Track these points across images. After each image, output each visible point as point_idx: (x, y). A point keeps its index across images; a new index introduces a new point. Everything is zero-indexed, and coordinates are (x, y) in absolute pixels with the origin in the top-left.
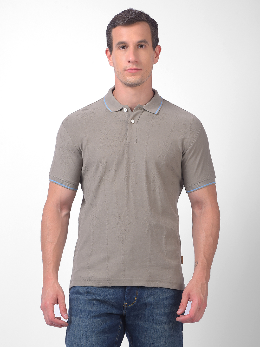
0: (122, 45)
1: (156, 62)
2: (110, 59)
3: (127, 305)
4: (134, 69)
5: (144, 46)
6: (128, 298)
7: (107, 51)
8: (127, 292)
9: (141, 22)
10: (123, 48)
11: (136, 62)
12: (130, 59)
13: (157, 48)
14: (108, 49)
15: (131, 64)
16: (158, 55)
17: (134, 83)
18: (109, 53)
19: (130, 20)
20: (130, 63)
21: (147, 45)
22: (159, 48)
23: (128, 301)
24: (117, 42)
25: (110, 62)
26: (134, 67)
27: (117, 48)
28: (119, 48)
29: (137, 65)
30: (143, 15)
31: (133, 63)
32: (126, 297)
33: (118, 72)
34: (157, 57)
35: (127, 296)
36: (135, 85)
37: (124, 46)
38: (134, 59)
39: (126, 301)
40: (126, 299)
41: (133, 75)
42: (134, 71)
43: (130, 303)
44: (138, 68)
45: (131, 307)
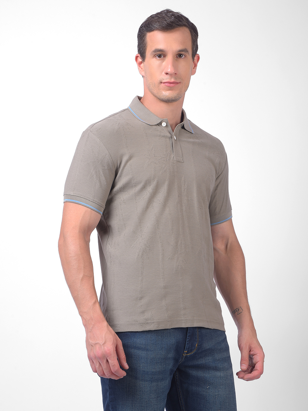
0: (159, 53)
1: (193, 73)
2: (140, 67)
3: (187, 353)
4: (172, 82)
5: (183, 56)
6: (189, 346)
7: (137, 57)
8: (188, 339)
9: (182, 27)
10: (160, 56)
11: (175, 74)
12: (169, 70)
13: (196, 58)
14: (139, 55)
15: (168, 77)
16: (195, 66)
17: (171, 99)
18: (140, 60)
19: (170, 24)
20: (168, 75)
21: (187, 54)
22: (197, 57)
23: (188, 348)
24: (153, 49)
25: (141, 70)
26: (173, 80)
27: (153, 56)
28: (155, 56)
29: (176, 79)
30: (183, 18)
31: (171, 75)
32: (187, 345)
33: (151, 84)
34: (195, 68)
35: (188, 343)
36: (171, 101)
37: (161, 54)
38: (173, 71)
39: (186, 349)
40: (187, 347)
41: (170, 89)
42: (172, 84)
43: (191, 351)
44: (176, 81)
45: (191, 355)
